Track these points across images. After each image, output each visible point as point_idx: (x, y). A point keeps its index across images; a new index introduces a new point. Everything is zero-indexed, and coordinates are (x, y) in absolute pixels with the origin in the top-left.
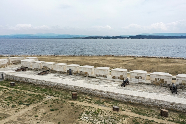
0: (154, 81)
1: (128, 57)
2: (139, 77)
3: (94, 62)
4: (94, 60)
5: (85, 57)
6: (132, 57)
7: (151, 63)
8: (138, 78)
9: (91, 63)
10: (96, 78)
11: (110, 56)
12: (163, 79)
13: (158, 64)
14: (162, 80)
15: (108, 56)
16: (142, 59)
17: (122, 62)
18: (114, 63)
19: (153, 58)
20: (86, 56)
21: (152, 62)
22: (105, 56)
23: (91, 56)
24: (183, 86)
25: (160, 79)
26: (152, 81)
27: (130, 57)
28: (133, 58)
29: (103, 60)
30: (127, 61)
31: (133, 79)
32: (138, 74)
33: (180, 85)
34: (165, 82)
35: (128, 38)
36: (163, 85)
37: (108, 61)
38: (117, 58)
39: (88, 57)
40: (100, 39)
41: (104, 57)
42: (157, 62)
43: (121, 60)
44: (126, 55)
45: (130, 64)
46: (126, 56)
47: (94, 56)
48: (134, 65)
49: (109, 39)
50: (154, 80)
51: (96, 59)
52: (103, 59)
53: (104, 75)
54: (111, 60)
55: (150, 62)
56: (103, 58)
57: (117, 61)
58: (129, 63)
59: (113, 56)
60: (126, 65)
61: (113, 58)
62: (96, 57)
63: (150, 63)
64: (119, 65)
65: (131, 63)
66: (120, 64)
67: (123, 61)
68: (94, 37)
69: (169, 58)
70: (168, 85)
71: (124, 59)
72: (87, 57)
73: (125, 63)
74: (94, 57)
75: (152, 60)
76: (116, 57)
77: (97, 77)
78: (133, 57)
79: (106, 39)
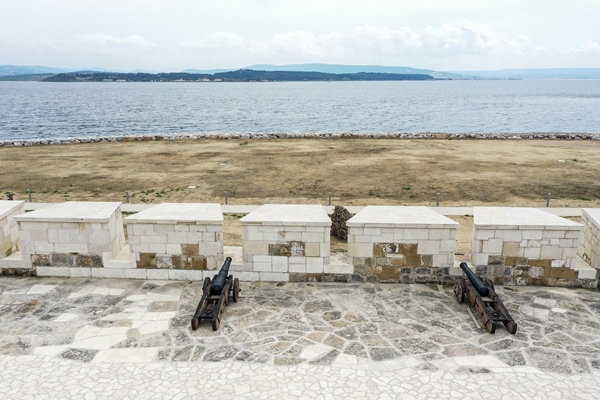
0: (368, 261)
1: (218, 138)
2: (289, 247)
3: (67, 168)
4: (73, 159)
5: (32, 150)
6: (233, 138)
7: (306, 159)
8: (288, 254)
9: (53, 175)
10: (33, 275)
11: (145, 139)
12: (414, 247)
13: (331, 162)
14: (410, 251)
15: (136, 140)
16: (270, 143)
17: (195, 159)
18: (160, 166)
19: (306, 137)
20: (35, 144)
21: (308, 154)
22: (126, 140)
23: (62, 143)
24: (507, 272)
25: (401, 246)
26: (358, 259)
27: (226, 138)
28: (237, 145)
29: (115, 158)
30: (216, 154)
31: (256, 258)
32: (284, 228)
33: (492, 268)
34: (424, 256)
35: (212, 78)
36: (413, 275)
37: (136, 159)
38: (174, 148)
39: (44, 149)
40: (114, 80)
41: (120, 145)
42: (324, 154)
43: (193, 153)
44: (208, 134)
45: (228, 167)
46: (210, 138)
47: (73, 143)
48: (243, 169)
49: (149, 81)
50: (370, 254)
51: (81, 154)
52: (114, 155)
53: (84, 251)
54: (148, 155)
55: (302, 155)
56: (115, 150)
57: (173, 159)
58: (226, 162)
59: (158, 139)
60: (211, 172)
61: (160, 147)
62: (83, 147)
63: (301, 159)
64: (182, 176)
65: (232, 162)
66: (188, 168)
67: (201, 156)
68: (89, 75)
69: (357, 137)
70: (439, 271)
71: (201, 148)
72: (39, 149)
73: (208, 165)
74: (73, 147)
75: (305, 146)
76: (170, 141)
77: (41, 270)
78: (237, 138)
79: (135, 81)
